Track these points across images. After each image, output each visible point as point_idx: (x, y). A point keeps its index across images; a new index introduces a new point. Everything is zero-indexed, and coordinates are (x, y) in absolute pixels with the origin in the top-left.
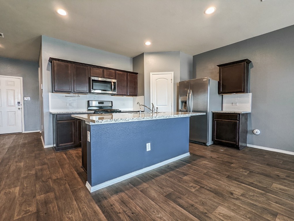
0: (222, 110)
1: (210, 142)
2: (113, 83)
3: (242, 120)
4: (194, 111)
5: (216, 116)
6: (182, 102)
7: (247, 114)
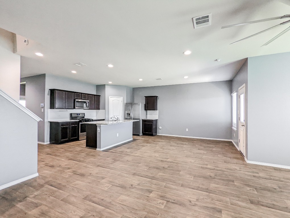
0: (147, 118)
1: (141, 134)
2: (87, 102)
3: (154, 123)
4: (134, 119)
5: (144, 121)
6: (127, 114)
7: (157, 120)
